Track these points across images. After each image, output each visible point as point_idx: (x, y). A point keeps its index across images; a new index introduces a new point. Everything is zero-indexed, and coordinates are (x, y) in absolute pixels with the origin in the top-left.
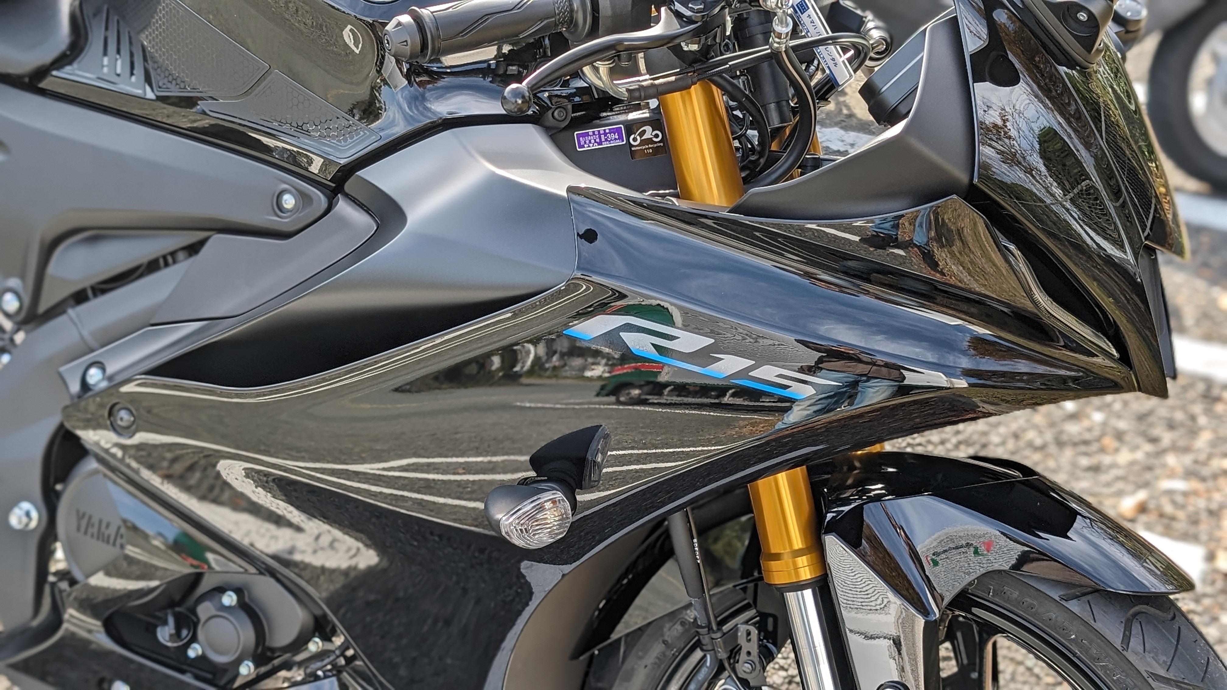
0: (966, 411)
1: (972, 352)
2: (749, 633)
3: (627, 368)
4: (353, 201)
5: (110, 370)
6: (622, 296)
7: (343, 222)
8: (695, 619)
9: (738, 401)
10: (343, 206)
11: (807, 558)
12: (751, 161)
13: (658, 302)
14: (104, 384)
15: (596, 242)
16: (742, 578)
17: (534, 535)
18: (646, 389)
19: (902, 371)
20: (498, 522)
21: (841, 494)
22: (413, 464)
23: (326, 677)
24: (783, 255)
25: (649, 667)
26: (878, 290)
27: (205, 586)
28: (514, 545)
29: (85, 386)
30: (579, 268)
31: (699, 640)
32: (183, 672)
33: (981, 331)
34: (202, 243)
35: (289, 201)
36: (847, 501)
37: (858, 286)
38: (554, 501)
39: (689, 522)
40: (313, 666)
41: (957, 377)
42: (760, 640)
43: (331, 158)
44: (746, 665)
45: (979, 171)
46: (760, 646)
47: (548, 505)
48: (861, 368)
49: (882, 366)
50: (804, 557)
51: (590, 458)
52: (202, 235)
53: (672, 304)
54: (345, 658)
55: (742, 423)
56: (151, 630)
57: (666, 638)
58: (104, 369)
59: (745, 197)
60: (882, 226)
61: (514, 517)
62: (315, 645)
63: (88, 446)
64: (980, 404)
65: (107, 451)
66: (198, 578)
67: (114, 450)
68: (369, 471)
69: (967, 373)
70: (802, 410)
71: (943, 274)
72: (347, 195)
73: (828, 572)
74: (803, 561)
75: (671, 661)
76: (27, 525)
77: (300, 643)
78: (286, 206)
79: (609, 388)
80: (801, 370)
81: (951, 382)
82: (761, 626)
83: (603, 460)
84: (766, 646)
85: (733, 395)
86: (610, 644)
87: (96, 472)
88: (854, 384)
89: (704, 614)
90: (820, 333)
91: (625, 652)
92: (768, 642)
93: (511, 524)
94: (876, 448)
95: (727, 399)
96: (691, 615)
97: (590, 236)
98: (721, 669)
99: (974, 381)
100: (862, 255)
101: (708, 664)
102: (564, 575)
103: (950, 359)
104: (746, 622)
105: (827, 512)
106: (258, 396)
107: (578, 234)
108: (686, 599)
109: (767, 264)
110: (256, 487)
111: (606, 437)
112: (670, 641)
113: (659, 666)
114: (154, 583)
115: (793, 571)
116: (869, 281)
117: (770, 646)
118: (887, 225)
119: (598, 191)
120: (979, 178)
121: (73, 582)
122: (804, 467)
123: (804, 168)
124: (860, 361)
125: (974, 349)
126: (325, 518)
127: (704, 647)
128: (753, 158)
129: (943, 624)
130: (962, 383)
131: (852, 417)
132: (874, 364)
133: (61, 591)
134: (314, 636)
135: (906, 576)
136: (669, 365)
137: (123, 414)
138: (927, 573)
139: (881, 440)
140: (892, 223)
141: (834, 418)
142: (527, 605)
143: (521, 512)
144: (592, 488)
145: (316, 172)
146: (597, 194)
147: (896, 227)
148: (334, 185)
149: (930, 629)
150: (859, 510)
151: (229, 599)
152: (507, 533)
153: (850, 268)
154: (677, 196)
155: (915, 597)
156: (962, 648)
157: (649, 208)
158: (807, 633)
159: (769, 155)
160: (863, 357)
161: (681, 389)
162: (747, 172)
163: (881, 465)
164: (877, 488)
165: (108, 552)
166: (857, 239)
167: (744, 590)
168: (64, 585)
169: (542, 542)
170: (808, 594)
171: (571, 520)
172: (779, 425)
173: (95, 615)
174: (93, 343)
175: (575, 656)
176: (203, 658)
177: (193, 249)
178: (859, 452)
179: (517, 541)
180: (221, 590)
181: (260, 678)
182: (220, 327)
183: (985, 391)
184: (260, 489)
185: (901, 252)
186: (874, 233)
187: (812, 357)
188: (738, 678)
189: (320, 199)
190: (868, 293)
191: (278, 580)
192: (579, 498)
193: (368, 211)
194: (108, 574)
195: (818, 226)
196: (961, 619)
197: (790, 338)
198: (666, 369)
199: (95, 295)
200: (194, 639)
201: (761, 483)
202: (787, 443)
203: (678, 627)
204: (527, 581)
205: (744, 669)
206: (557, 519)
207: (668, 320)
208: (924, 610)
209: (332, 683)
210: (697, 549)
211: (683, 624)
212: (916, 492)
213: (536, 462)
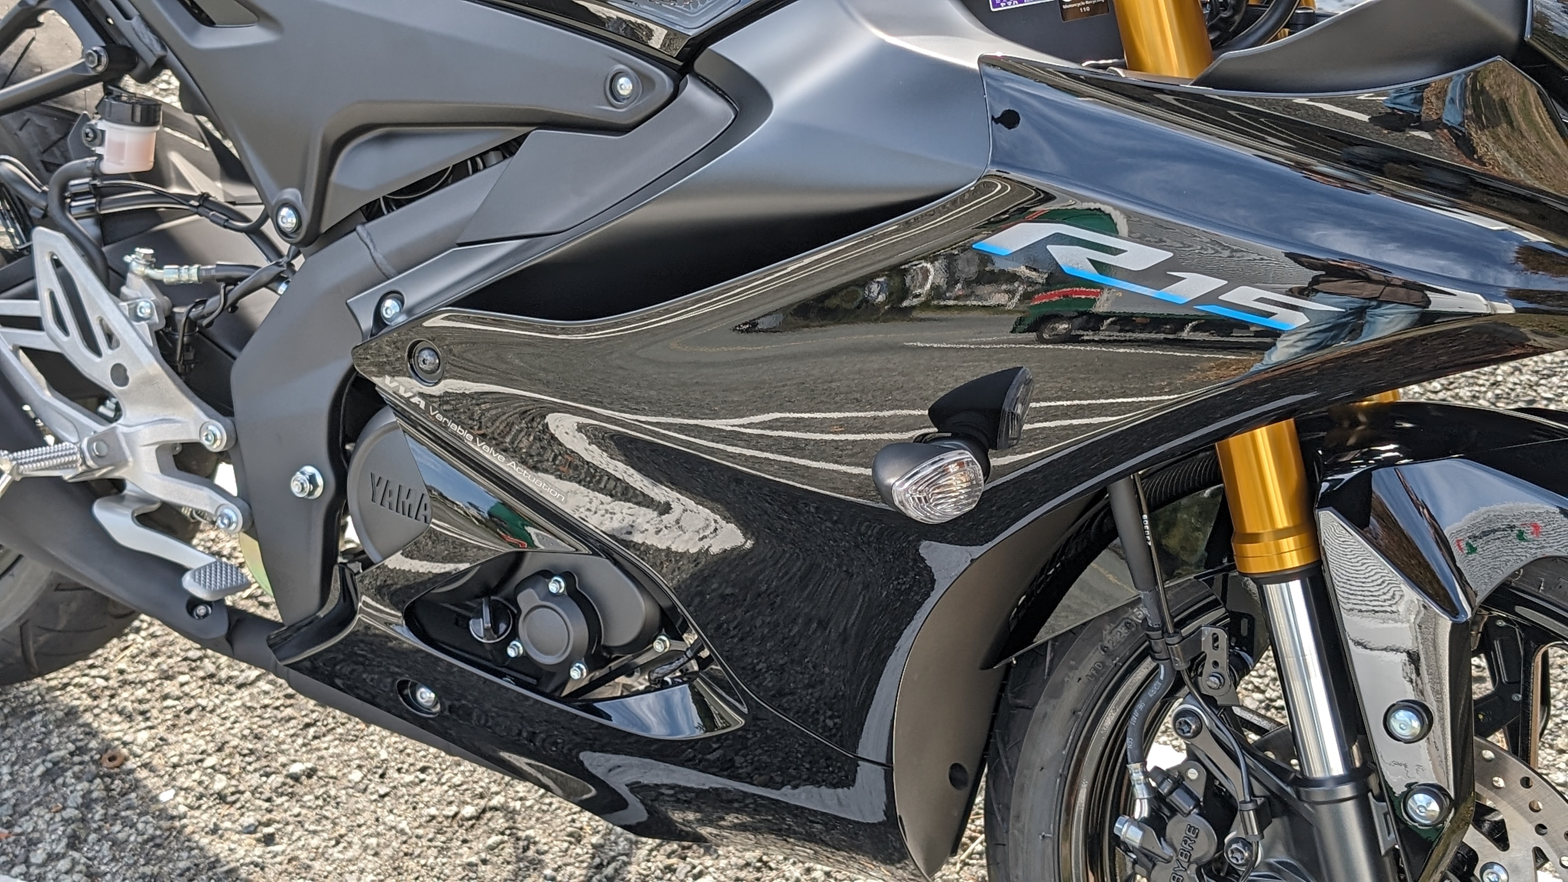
0: (1511, 345)
1: (1522, 265)
2: (1216, 639)
3: (1055, 296)
4: (706, 84)
5: (409, 301)
6: (1049, 198)
7: (693, 111)
8: (1145, 620)
9: (1200, 336)
10: (692, 91)
11: (1295, 541)
12: (1222, 19)
13: (1097, 206)
14: (402, 319)
15: (1019, 127)
16: (1207, 568)
17: (936, 505)
18: (1078, 322)
19: (1427, 292)
20: (890, 488)
21: (1340, 457)
22: (777, 420)
23: (675, 684)
24: (1263, 139)
25: (1084, 679)
26: (1394, 184)
27: (527, 568)
28: (910, 519)
29: (379, 320)
30: (993, 162)
31: (1150, 647)
32: (501, 675)
33: (1534, 238)
34: (519, 141)
35: (625, 86)
36: (1348, 467)
37: (1368, 179)
38: (960, 464)
39: (1137, 492)
40: (659, 671)
41: (1500, 299)
42: (1230, 647)
43: (677, 28)
44: (1212, 679)
45: (1532, 24)
46: (1230, 655)
47: (953, 468)
48: (1370, 290)
49: (1400, 286)
50: (1291, 539)
51: (1007, 409)
52: (521, 130)
53: (1116, 208)
54: (700, 661)
55: (1207, 365)
56: (462, 623)
57: (1106, 643)
58: (402, 302)
59: (1215, 64)
60: (1398, 101)
61: (911, 481)
62: (662, 644)
63: (384, 396)
64: (1531, 336)
65: (407, 400)
66: (519, 557)
67: (415, 400)
68: (724, 428)
69: (1514, 295)
70: (1287, 346)
71: (1480, 161)
72: (697, 76)
73: (1323, 558)
74: (1289, 544)
75: (1113, 673)
76: (311, 493)
77: (643, 642)
78: (621, 92)
79: (1029, 321)
80: (1291, 293)
81: (1493, 307)
82: (1232, 630)
83: (1023, 413)
84: (1239, 656)
85: (1195, 329)
86: (1032, 650)
87: (394, 427)
88: (1360, 312)
89: (1157, 611)
90: (1313, 242)
91: (1052, 661)
92: (1241, 650)
93: (906, 491)
94: (1387, 397)
95: (1186, 334)
96: (1139, 613)
97: (1009, 119)
98: (1178, 684)
99: (1523, 304)
100: (1374, 138)
101: (1162, 677)
102: (972, 561)
103: (1490, 276)
104: (1214, 624)
105: (1322, 481)
106: (588, 330)
107: (993, 118)
108: (1133, 592)
109: (1247, 153)
110: (589, 444)
111: (1028, 382)
112: (1111, 648)
113: (1097, 680)
114: (463, 566)
115: (1275, 557)
116: (1381, 173)
117: (1244, 654)
118: (1406, 100)
119: (1020, 61)
120: (1532, 33)
121: (367, 564)
122: (1292, 420)
123: (1293, 27)
124: (1368, 279)
125: (1523, 262)
126: (672, 484)
127: (1157, 656)
128: (1224, 15)
129: (1475, 628)
130: (1506, 308)
131: (1354, 355)
132: (1387, 283)
133: (353, 575)
134: (660, 634)
135: (1428, 565)
136: (1110, 288)
137: (426, 354)
138: (1458, 565)
139: (1394, 386)
140: (1412, 96)
141: (1330, 356)
142: (928, 595)
143: (919, 476)
144: (1009, 448)
145: (658, 47)
146: (1018, 66)
147: (1419, 101)
148: (681, 64)
149: (1459, 633)
150: (1366, 477)
151: (556, 586)
152: (901, 502)
153: (1358, 157)
154: (1123, 66)
155: (1441, 592)
156: (1501, 661)
157: (1088, 81)
158: (1293, 637)
159: (1246, 10)
160: (1374, 274)
161: (1125, 321)
162: (1217, 33)
163: (1394, 419)
164: (1388, 450)
165: (410, 527)
166: (1365, 118)
167: (1210, 582)
168: (356, 567)
169: (945, 514)
170: (1296, 586)
171: (983, 488)
172: (1258, 366)
173: (395, 605)
174: (388, 269)
175: (988, 665)
176: (525, 658)
177: (508, 149)
178: (1366, 403)
179: (914, 513)
180: (547, 574)
181: (594, 685)
182: (543, 246)
183: (1537, 318)
184: (594, 447)
185: (1426, 135)
186: (1389, 111)
187: (1306, 276)
188: (1202, 696)
189: (664, 80)
190: (1381, 189)
191: (616, 563)
192: (995, 462)
193: (723, 95)
194: (409, 555)
195: (1310, 100)
196: (1500, 623)
197: (1277, 251)
198: (1105, 295)
199: (390, 210)
200: (514, 635)
201: (1234, 441)
202: (1265, 390)
203: (1123, 630)
204: (926, 566)
205: (1209, 683)
206: (964, 485)
207: (1111, 229)
208: (1452, 609)
209: (683, 692)
210: (1147, 527)
211: (1128, 625)
212: (1441, 453)
213: (938, 414)
